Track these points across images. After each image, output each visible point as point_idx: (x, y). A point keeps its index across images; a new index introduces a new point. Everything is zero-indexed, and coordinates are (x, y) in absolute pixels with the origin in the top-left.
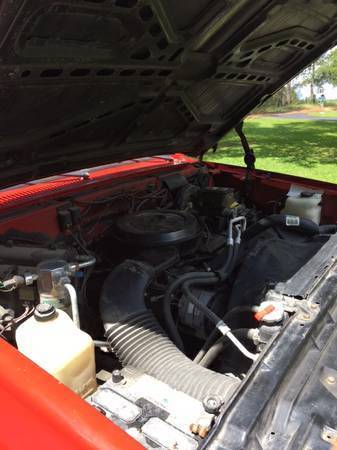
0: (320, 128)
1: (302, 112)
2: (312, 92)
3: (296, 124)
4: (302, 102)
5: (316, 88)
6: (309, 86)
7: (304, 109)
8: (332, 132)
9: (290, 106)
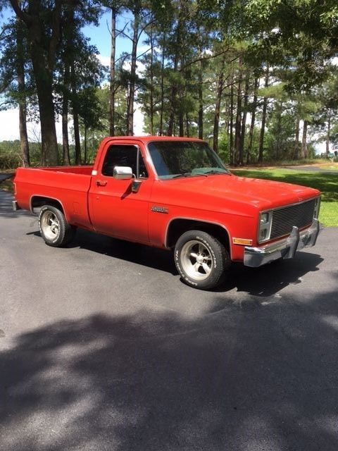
0: (324, 179)
1: (313, 165)
2: (327, 148)
3: (305, 175)
4: (318, 157)
5: (331, 145)
6: (324, 143)
7: (317, 163)
8: (333, 182)
9: (304, 160)
